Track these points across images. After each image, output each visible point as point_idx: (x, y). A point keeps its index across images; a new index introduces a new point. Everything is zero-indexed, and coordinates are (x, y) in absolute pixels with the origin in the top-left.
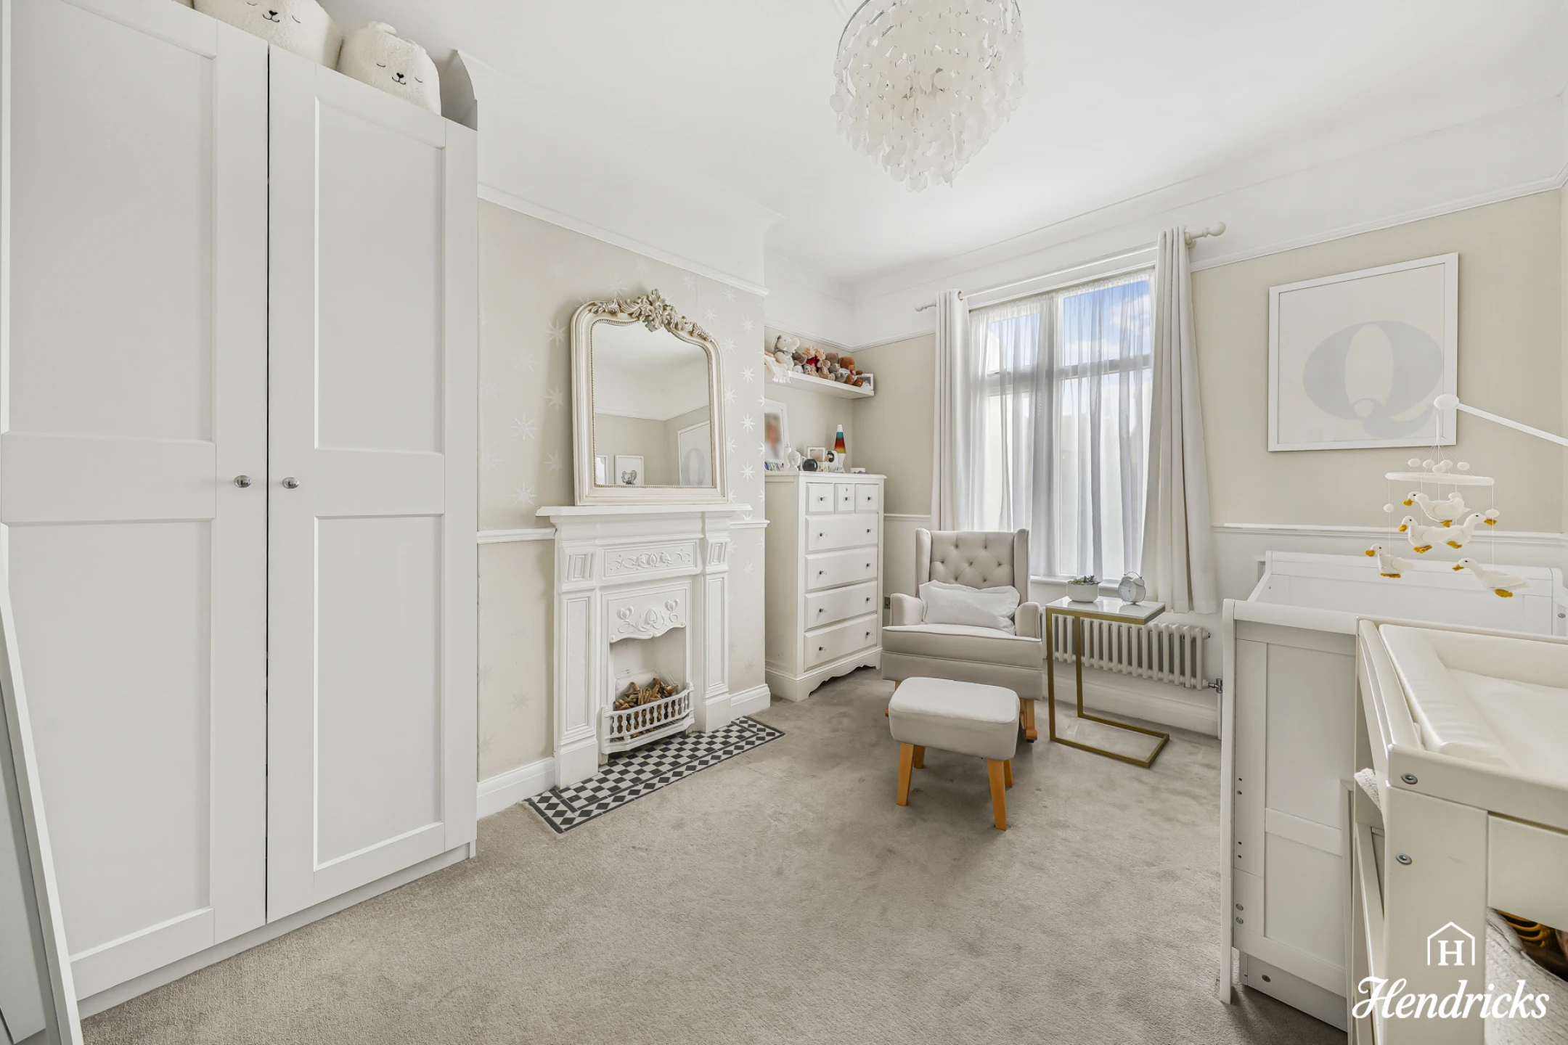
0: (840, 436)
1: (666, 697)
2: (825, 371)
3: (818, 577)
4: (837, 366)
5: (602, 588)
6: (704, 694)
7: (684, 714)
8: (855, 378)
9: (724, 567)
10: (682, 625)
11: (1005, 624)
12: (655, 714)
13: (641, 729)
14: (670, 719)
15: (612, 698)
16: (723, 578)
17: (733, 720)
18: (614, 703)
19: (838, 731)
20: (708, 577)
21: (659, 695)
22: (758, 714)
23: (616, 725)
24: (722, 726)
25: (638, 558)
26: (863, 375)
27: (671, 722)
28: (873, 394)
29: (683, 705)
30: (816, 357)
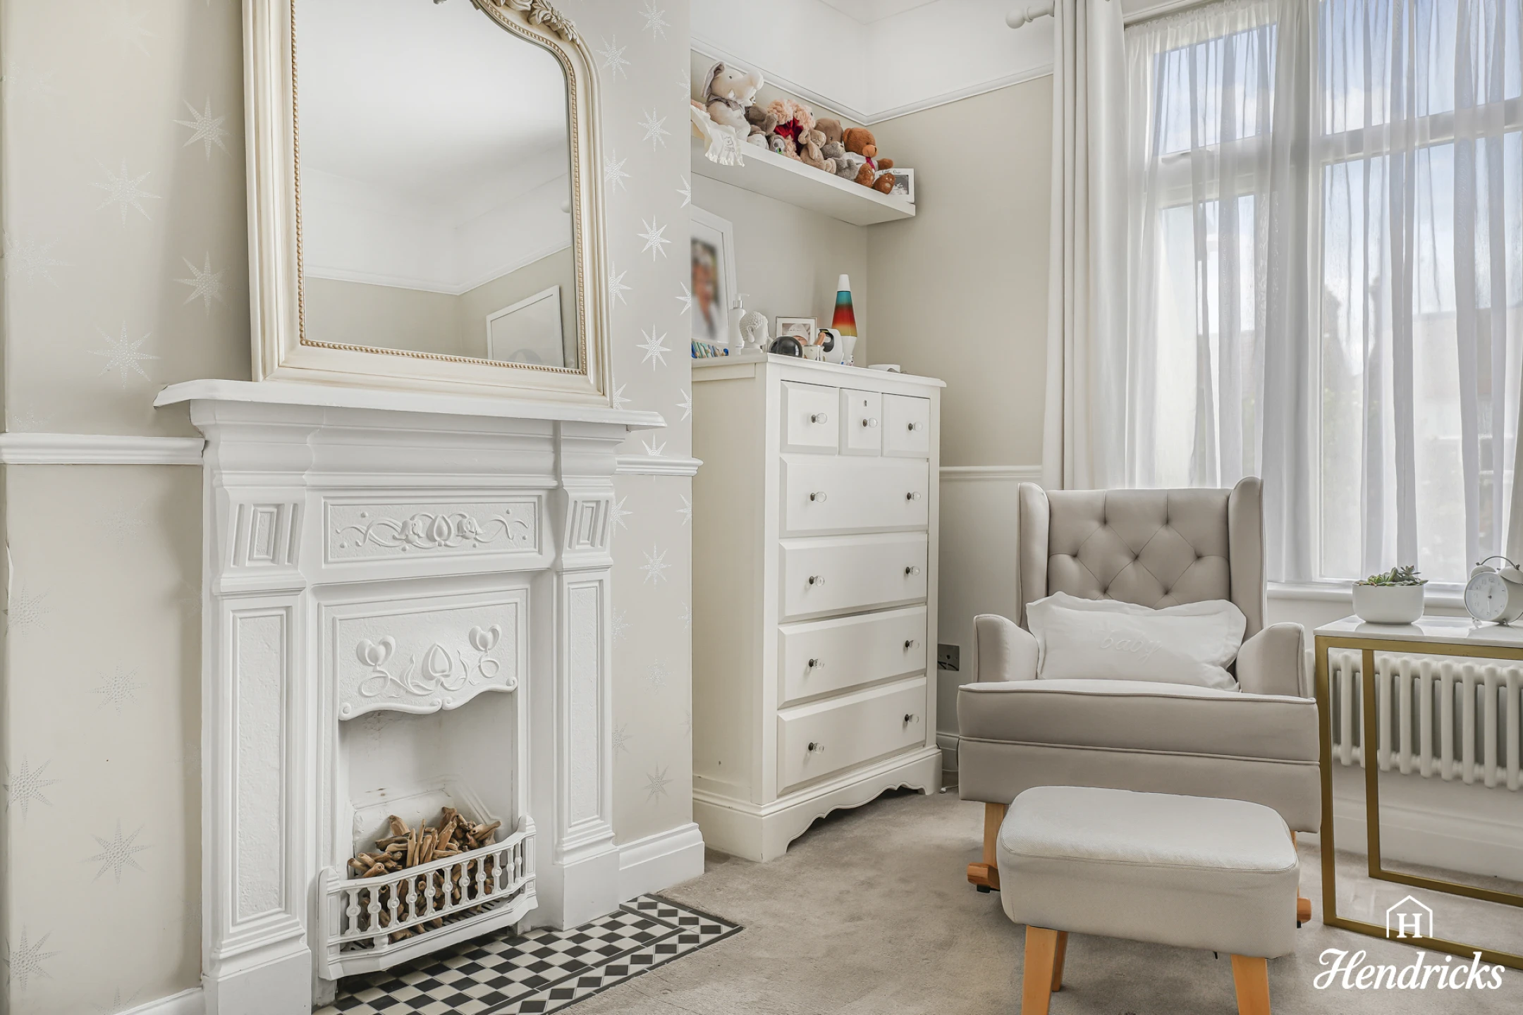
0: (844, 300)
1: (471, 848)
2: (816, 152)
3: (806, 590)
4: (840, 147)
5: (323, 590)
6: (560, 843)
7: (512, 888)
8: (878, 174)
9: (602, 556)
10: (508, 684)
11: (1218, 679)
12: (447, 887)
13: (413, 920)
14: (482, 898)
15: (345, 852)
16: (601, 581)
17: (623, 902)
18: (350, 862)
19: (860, 919)
20: (566, 578)
21: (455, 845)
22: (680, 889)
23: (354, 911)
24: (599, 914)
25: (405, 525)
26: (891, 171)
27: (483, 906)
28: (913, 214)
29: (510, 867)
30: (795, 121)
